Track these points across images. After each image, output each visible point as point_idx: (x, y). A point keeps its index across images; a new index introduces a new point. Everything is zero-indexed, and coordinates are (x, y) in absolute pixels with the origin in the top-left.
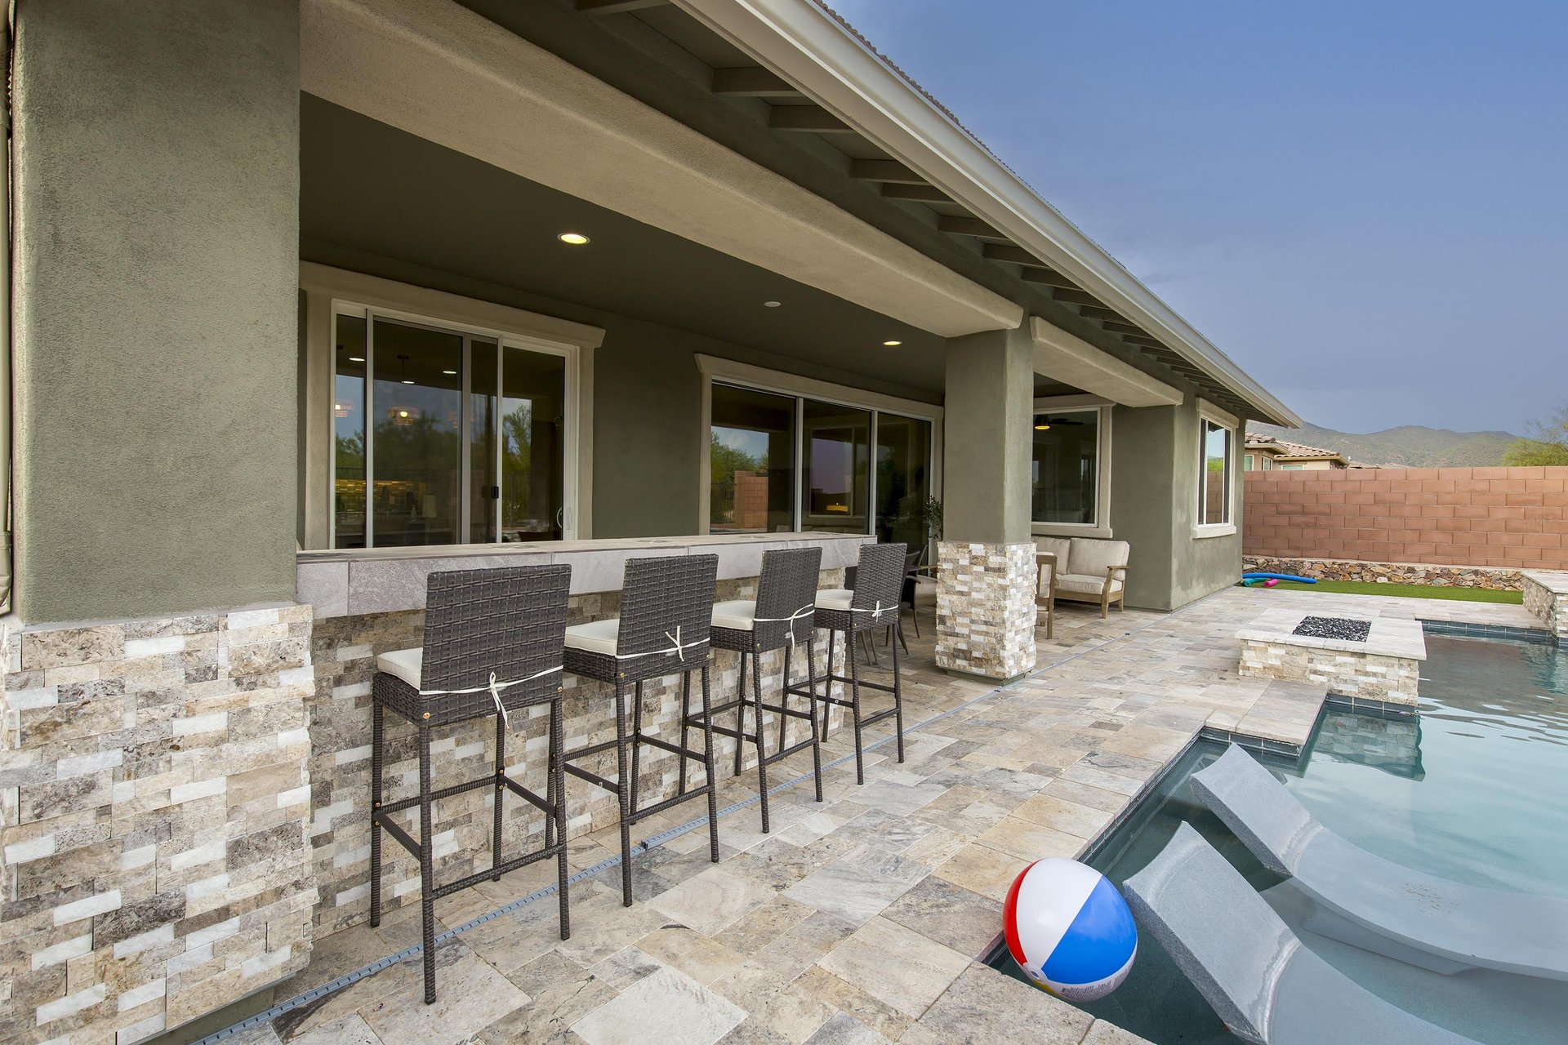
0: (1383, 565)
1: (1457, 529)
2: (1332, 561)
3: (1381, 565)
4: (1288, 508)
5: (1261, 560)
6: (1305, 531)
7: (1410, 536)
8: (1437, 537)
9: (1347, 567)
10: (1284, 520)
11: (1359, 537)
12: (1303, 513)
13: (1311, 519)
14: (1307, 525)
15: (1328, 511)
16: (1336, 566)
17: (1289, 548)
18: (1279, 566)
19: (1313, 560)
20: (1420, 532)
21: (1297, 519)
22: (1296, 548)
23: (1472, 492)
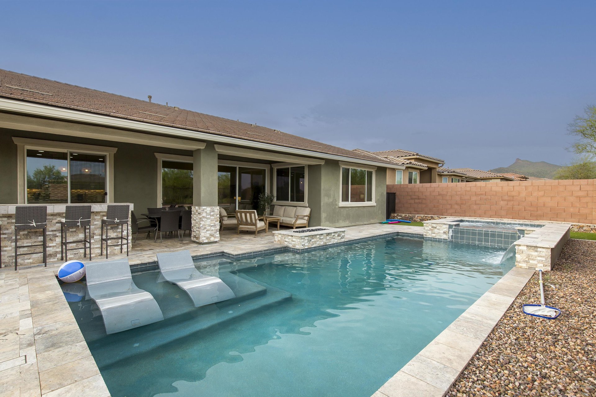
0: (438, 217)
1: (462, 204)
2: (423, 215)
3: (437, 217)
4: (414, 197)
5: (403, 215)
6: (419, 205)
7: (449, 207)
8: (456, 207)
9: (427, 217)
10: (412, 201)
11: (434, 207)
12: (419, 199)
13: (420, 201)
14: (420, 203)
15: (425, 198)
16: (424, 217)
17: (415, 211)
18: (408, 217)
19: (418, 215)
20: (451, 205)
21: (417, 201)
22: (416, 211)
23: (466, 191)
